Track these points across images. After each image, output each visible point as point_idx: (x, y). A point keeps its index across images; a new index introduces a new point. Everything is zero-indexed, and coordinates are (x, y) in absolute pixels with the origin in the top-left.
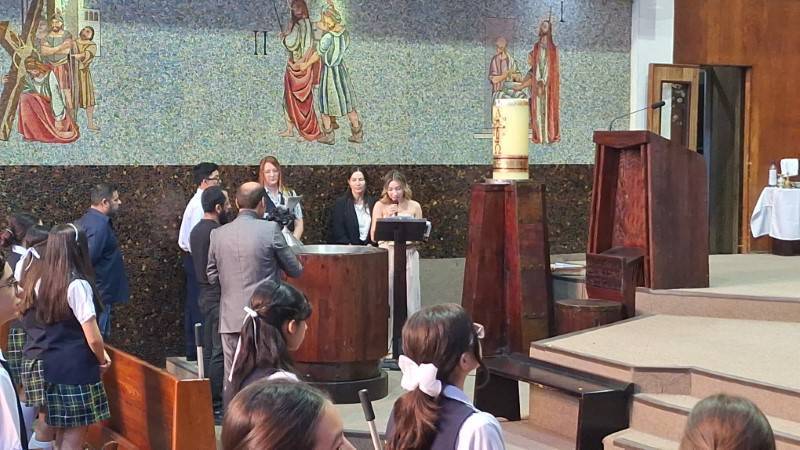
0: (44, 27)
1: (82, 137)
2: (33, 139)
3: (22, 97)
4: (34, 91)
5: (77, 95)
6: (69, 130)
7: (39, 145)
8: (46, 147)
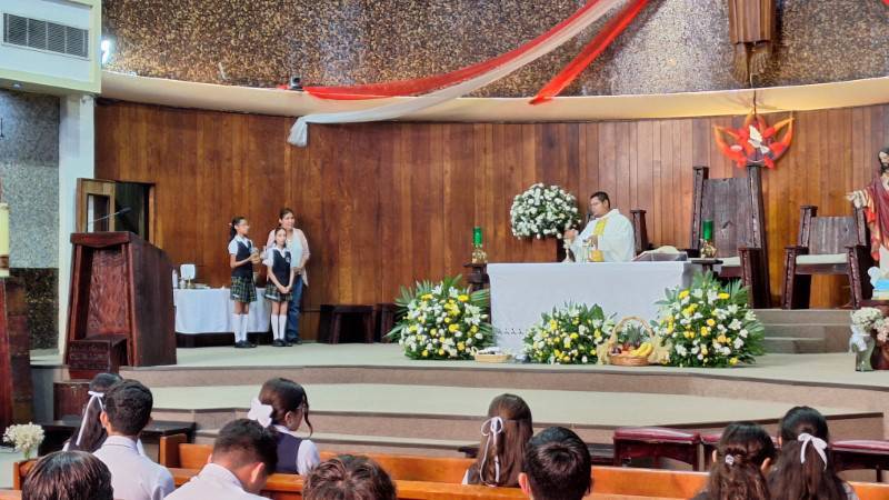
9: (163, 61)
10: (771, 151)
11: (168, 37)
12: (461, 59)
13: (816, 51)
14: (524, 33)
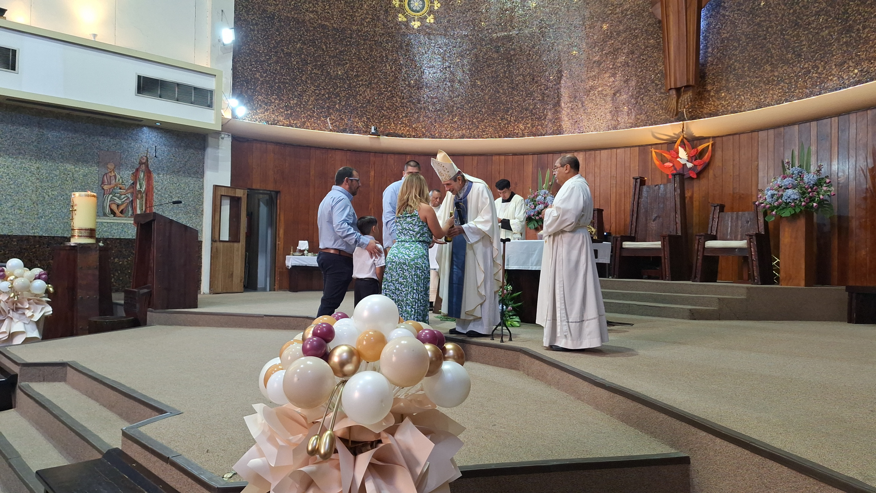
9: (287, 117)
10: (695, 166)
11: (292, 102)
12: (486, 115)
13: (731, 91)
14: (527, 97)
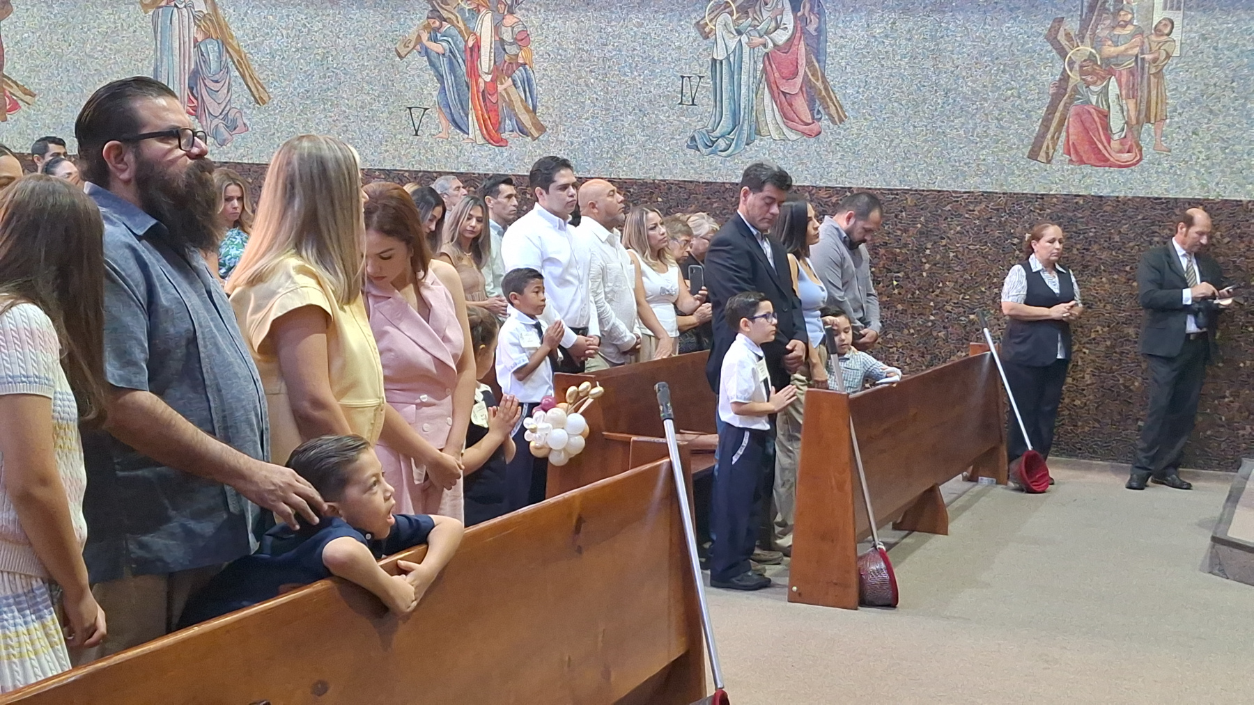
0: (1108, 22)
1: (1145, 160)
2: (1082, 162)
3: (1072, 110)
4: (1088, 102)
5: (1143, 106)
6: (1128, 152)
7: (1087, 169)
8: (1097, 172)
